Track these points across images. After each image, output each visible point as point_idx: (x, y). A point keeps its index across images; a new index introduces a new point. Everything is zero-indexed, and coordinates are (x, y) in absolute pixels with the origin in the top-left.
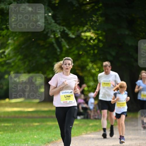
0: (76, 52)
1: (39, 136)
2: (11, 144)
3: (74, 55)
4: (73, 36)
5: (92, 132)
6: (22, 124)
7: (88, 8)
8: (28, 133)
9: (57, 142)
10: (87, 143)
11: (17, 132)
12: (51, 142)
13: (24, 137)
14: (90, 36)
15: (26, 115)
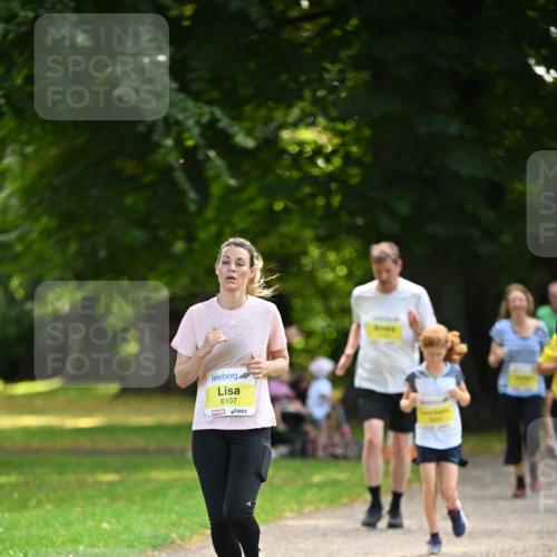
0: (260, 204)
1: (119, 523)
2: (11, 552)
3: (251, 212)
4: (250, 143)
5: (323, 506)
6: (55, 477)
7: (305, 34)
8: (78, 509)
9: (188, 546)
10: (301, 550)
11: (35, 508)
12: (164, 546)
13: (61, 525)
14: (315, 142)
15: (68, 443)
